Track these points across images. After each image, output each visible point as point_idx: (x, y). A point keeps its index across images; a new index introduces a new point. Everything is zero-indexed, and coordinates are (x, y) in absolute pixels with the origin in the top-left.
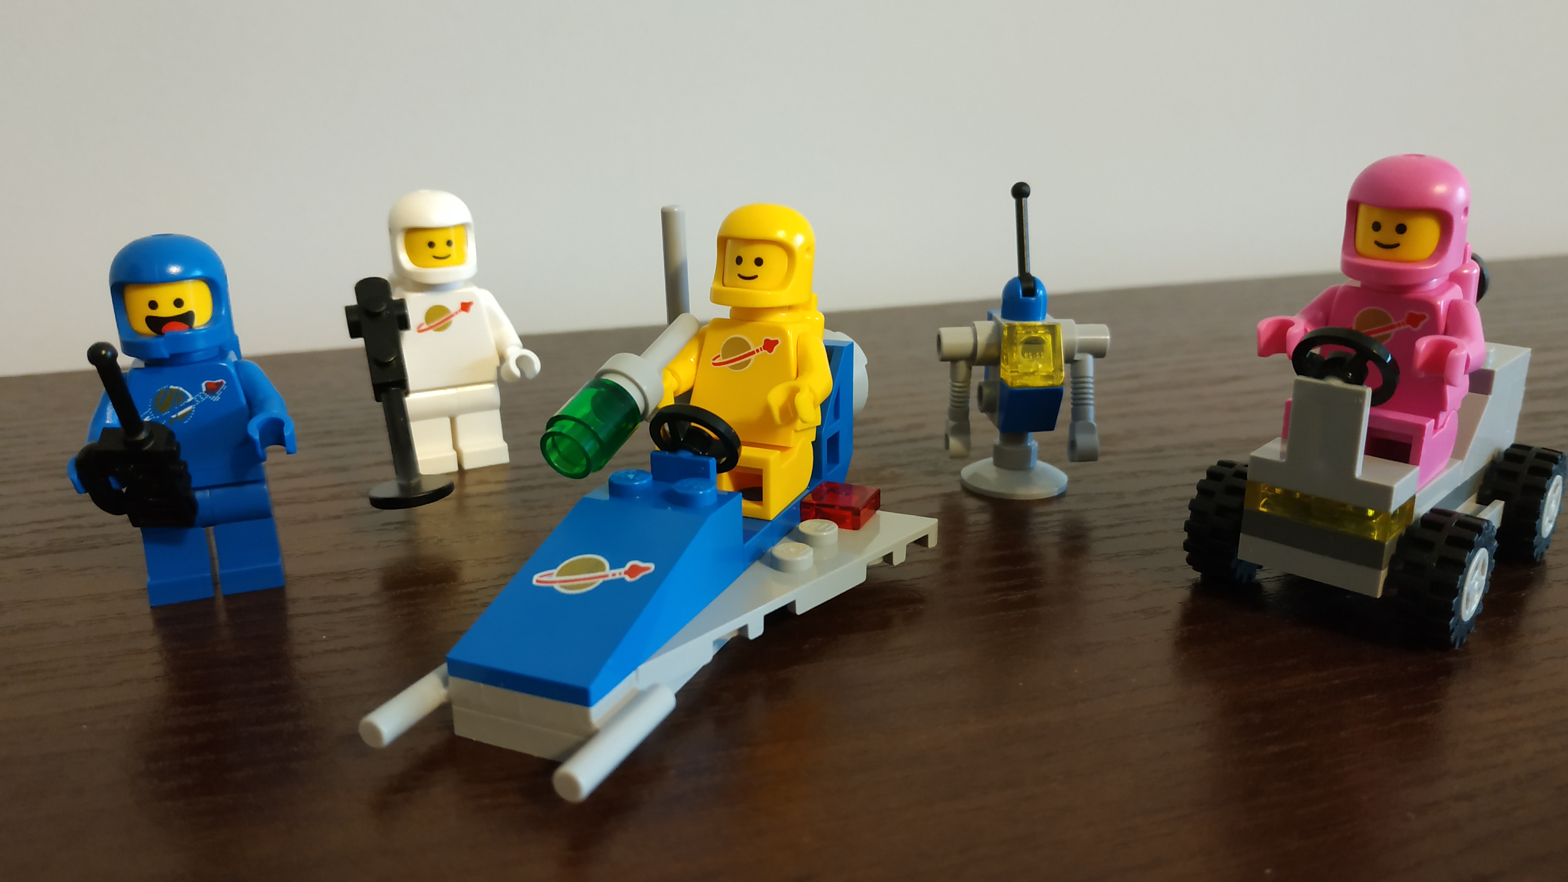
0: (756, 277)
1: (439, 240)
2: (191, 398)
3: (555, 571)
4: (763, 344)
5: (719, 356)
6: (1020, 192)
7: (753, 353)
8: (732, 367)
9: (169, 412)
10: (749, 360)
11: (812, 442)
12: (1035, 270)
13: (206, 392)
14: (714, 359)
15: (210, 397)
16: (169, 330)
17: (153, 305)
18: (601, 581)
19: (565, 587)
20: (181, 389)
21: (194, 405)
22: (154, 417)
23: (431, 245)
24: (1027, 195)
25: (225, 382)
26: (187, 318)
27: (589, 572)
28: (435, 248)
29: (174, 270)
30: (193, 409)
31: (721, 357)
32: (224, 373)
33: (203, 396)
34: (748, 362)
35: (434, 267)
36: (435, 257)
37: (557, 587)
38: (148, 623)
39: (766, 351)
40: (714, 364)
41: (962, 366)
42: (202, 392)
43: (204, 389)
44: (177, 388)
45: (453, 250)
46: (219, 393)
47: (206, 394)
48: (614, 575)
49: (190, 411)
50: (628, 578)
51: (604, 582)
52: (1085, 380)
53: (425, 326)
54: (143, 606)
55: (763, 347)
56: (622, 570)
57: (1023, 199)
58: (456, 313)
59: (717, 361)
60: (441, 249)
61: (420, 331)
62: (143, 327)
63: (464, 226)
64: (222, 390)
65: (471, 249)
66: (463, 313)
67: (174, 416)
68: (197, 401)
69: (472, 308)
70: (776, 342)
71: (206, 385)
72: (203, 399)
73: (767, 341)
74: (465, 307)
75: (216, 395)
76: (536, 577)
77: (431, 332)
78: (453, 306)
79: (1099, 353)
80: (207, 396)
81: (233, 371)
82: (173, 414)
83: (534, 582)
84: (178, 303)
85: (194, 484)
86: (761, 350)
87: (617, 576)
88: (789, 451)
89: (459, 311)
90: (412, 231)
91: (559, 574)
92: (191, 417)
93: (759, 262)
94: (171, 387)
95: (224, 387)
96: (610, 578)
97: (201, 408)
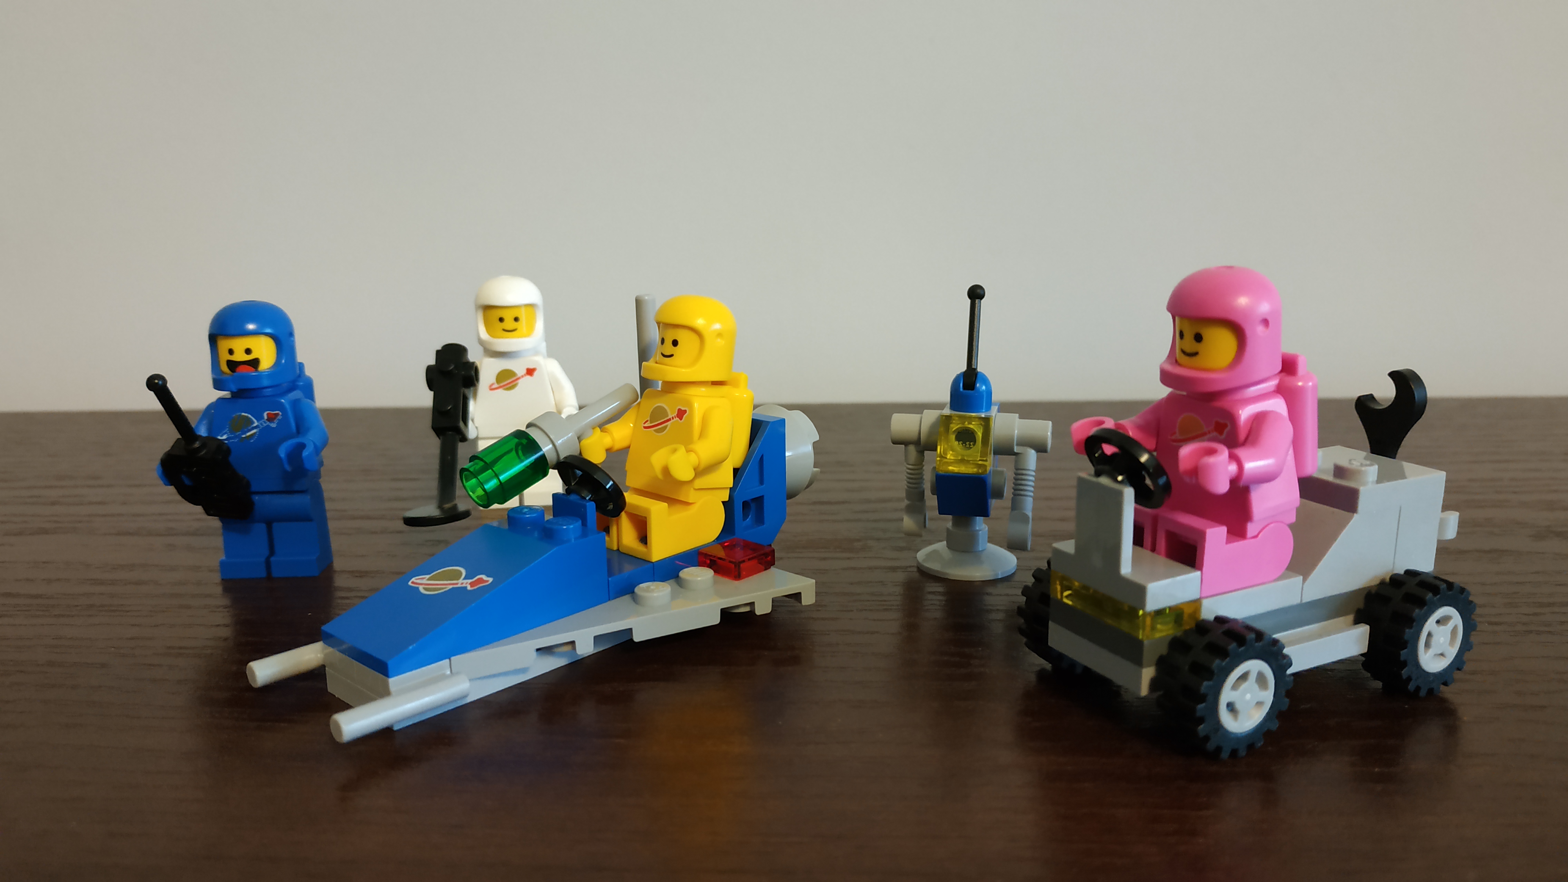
0: (672, 356)
1: (508, 316)
2: (256, 424)
3: (428, 576)
4: (677, 413)
5: (647, 421)
6: (976, 294)
7: (669, 420)
8: (656, 431)
9: (240, 433)
10: (667, 426)
11: (723, 503)
12: (982, 367)
13: (267, 420)
14: (644, 423)
15: (270, 424)
16: (242, 370)
17: (231, 352)
18: (451, 587)
19: (425, 589)
20: (250, 416)
21: (258, 429)
22: (230, 436)
23: (501, 320)
24: (981, 297)
25: (280, 413)
26: (255, 363)
27: (450, 580)
28: (504, 323)
29: (251, 327)
30: (257, 432)
31: (649, 422)
32: (281, 407)
33: (265, 423)
34: (666, 427)
35: (503, 338)
36: (504, 330)
37: (421, 588)
38: (219, 590)
39: (678, 419)
40: (645, 428)
41: (912, 448)
42: (263, 418)
43: (266, 417)
44: (246, 415)
45: (522, 325)
46: (276, 421)
47: (267, 421)
48: (462, 584)
49: (255, 433)
50: (469, 588)
51: (453, 588)
52: (1024, 472)
53: (496, 386)
54: (217, 577)
55: (677, 415)
56: (470, 581)
57: (977, 301)
58: (522, 376)
59: (646, 425)
60: (509, 324)
61: (491, 389)
62: (225, 368)
63: (532, 306)
64: (278, 420)
65: (540, 325)
66: (528, 377)
67: (244, 436)
68: (260, 426)
69: (535, 373)
70: (685, 411)
71: (268, 414)
72: (265, 425)
73: (679, 410)
74: (530, 372)
75: (274, 423)
76: (413, 579)
77: (500, 391)
78: (520, 371)
79: (1041, 449)
80: (268, 423)
81: (288, 406)
82: (243, 435)
83: (410, 583)
84: (248, 351)
85: (254, 488)
86: (675, 418)
87: (464, 585)
88: (691, 507)
89: (525, 375)
90: (487, 308)
91: (429, 579)
92: (256, 437)
93: (675, 343)
94: (243, 414)
95: (280, 417)
96: (459, 586)
97: (264, 431)
